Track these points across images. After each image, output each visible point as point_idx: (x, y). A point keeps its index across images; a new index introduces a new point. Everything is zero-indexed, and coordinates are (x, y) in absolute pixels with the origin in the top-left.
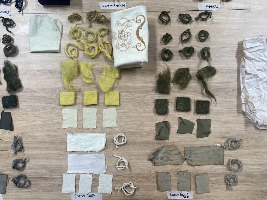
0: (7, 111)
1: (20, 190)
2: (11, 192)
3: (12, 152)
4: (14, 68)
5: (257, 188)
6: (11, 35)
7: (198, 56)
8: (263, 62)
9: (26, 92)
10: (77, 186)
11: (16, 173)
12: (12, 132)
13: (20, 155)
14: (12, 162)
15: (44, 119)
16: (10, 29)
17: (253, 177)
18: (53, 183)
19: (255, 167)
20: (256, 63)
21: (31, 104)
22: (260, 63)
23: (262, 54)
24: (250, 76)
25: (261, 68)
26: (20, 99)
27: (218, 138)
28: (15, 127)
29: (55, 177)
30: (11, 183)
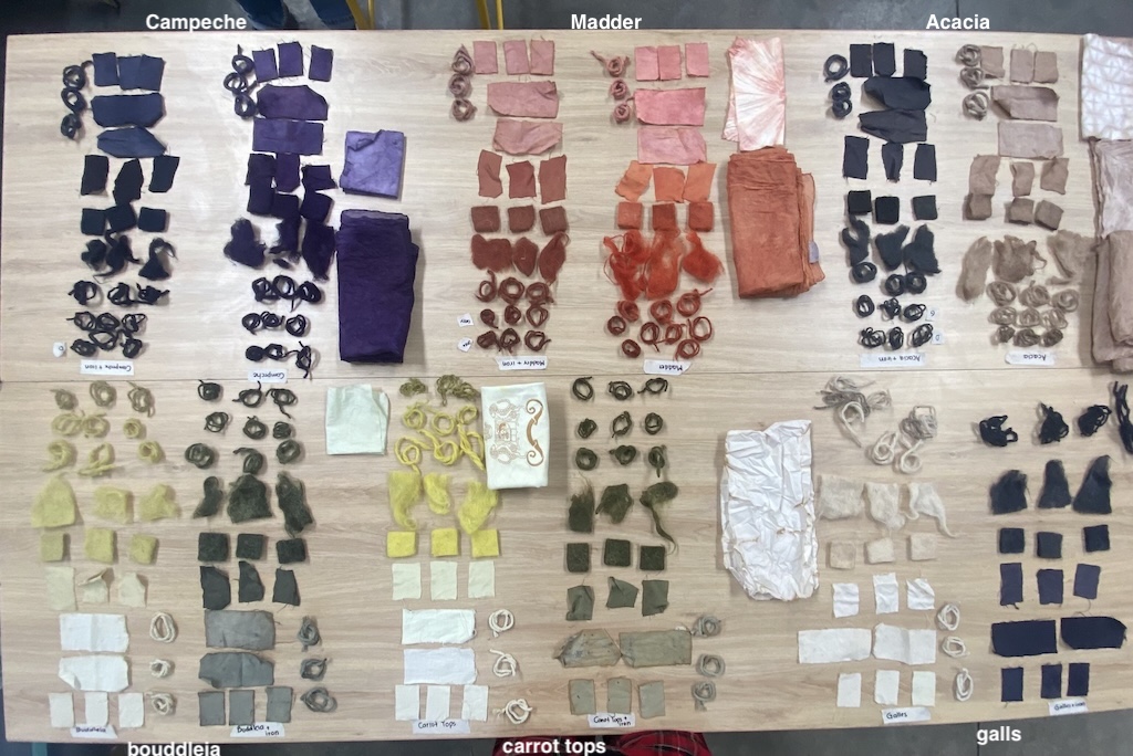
0: (287, 568)
1: (317, 714)
2: (299, 719)
3: (299, 645)
4: (298, 485)
5: (751, 705)
6: (290, 422)
7: (645, 460)
8: (761, 477)
9: (320, 531)
10: (423, 707)
11: (308, 685)
12: (297, 607)
13: (314, 652)
14: (299, 664)
15: (358, 583)
16: (287, 409)
17: (743, 686)
18: (376, 701)
19: (747, 667)
20: (749, 477)
21: (331, 555)
22: (757, 478)
23: (759, 461)
24: (736, 502)
25: (757, 488)
26: (310, 546)
27: (682, 615)
28: (302, 598)
29: (380, 691)
30: (299, 702)
